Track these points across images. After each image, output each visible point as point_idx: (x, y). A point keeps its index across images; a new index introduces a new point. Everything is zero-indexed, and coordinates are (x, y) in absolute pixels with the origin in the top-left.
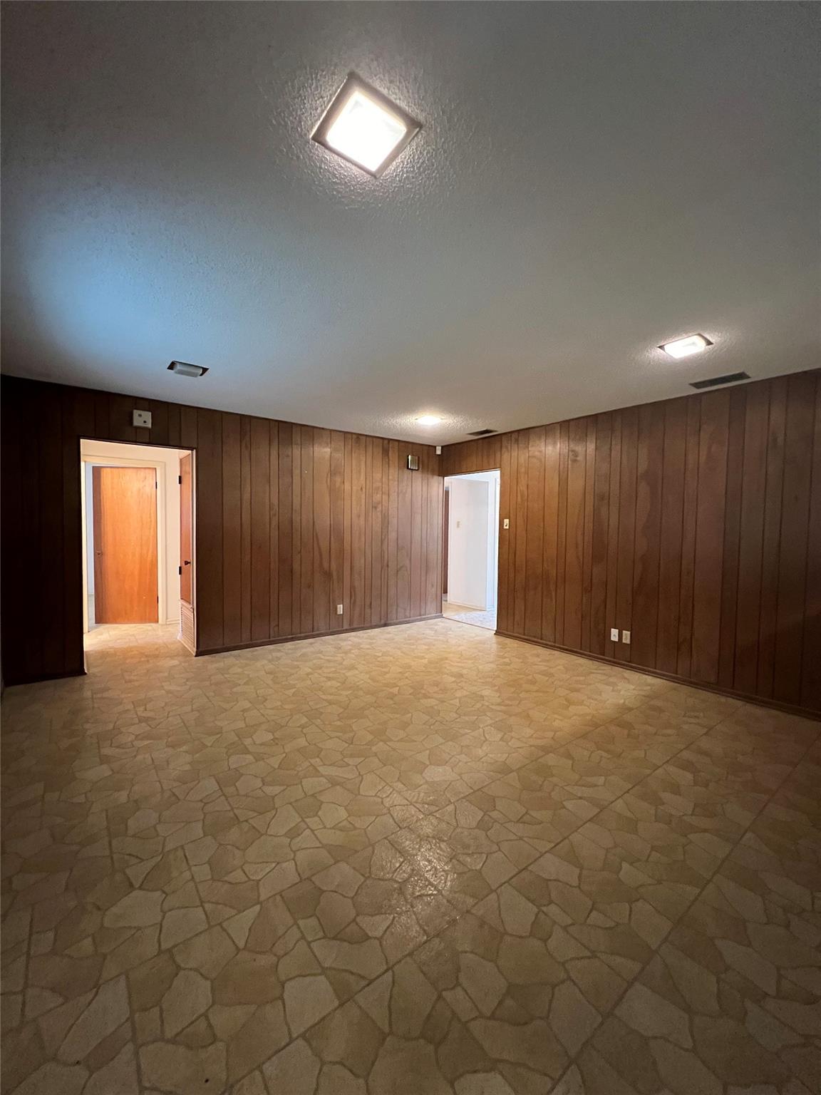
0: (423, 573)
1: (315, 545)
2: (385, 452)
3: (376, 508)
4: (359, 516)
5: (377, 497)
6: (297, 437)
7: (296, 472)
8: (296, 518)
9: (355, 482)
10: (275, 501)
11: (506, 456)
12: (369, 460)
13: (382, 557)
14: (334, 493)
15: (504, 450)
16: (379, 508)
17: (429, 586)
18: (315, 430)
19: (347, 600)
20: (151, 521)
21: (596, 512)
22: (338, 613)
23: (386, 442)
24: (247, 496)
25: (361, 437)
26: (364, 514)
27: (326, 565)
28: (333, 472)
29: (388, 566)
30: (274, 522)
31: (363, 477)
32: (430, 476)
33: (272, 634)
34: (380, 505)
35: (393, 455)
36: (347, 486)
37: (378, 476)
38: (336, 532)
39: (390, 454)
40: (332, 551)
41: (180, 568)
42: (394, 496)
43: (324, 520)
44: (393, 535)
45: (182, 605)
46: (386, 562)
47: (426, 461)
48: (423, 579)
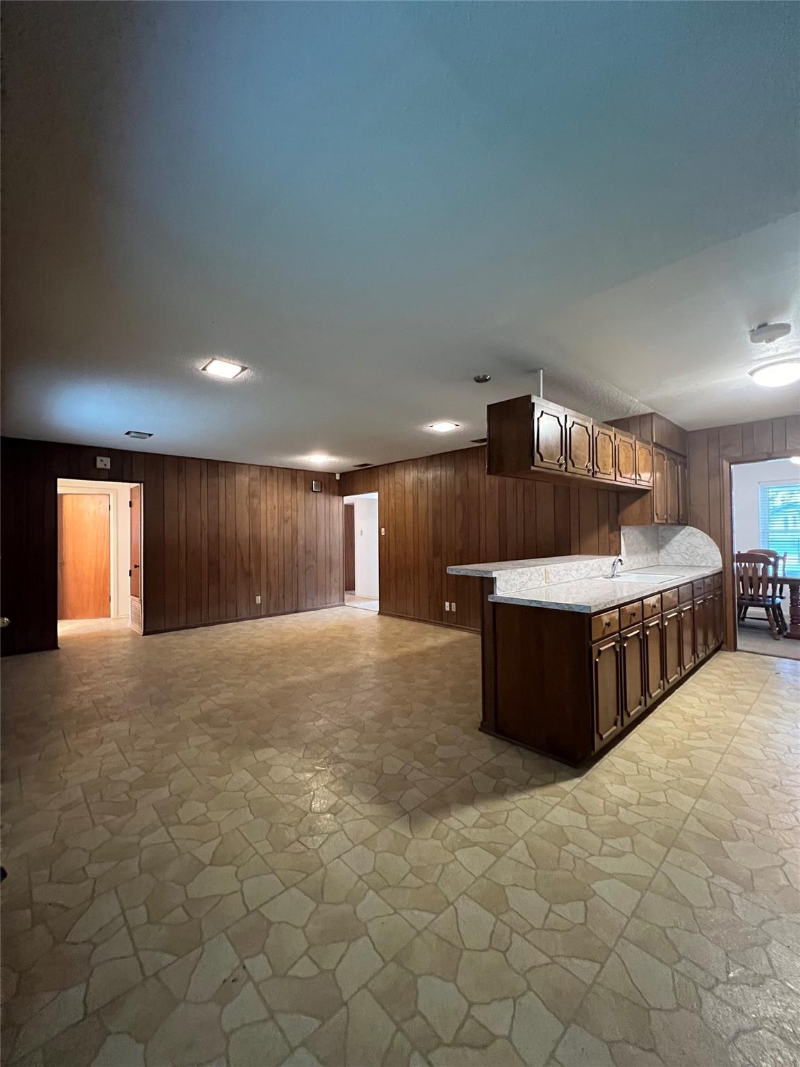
0: (328, 571)
1: (237, 551)
2: (294, 480)
3: (287, 522)
4: (273, 529)
5: (288, 514)
6: (221, 470)
7: (222, 496)
8: (222, 531)
9: (269, 502)
10: (205, 519)
11: (381, 482)
12: (281, 485)
13: (293, 559)
14: (253, 513)
15: (380, 477)
16: (290, 522)
17: (333, 580)
18: (237, 466)
19: (264, 592)
20: (105, 536)
21: (434, 522)
22: (257, 603)
23: (294, 472)
24: (183, 515)
25: (273, 469)
26: (277, 528)
27: (246, 566)
28: (252, 495)
29: (297, 566)
30: (205, 534)
31: (276, 500)
32: (331, 496)
33: (203, 620)
34: (290, 520)
35: (301, 483)
36: (263, 506)
37: (287, 497)
38: (255, 540)
39: (298, 480)
40: (252, 556)
41: (130, 571)
42: (301, 513)
43: (244, 530)
44: (301, 542)
45: (132, 600)
46: (296, 562)
47: (327, 486)
48: (328, 575)
